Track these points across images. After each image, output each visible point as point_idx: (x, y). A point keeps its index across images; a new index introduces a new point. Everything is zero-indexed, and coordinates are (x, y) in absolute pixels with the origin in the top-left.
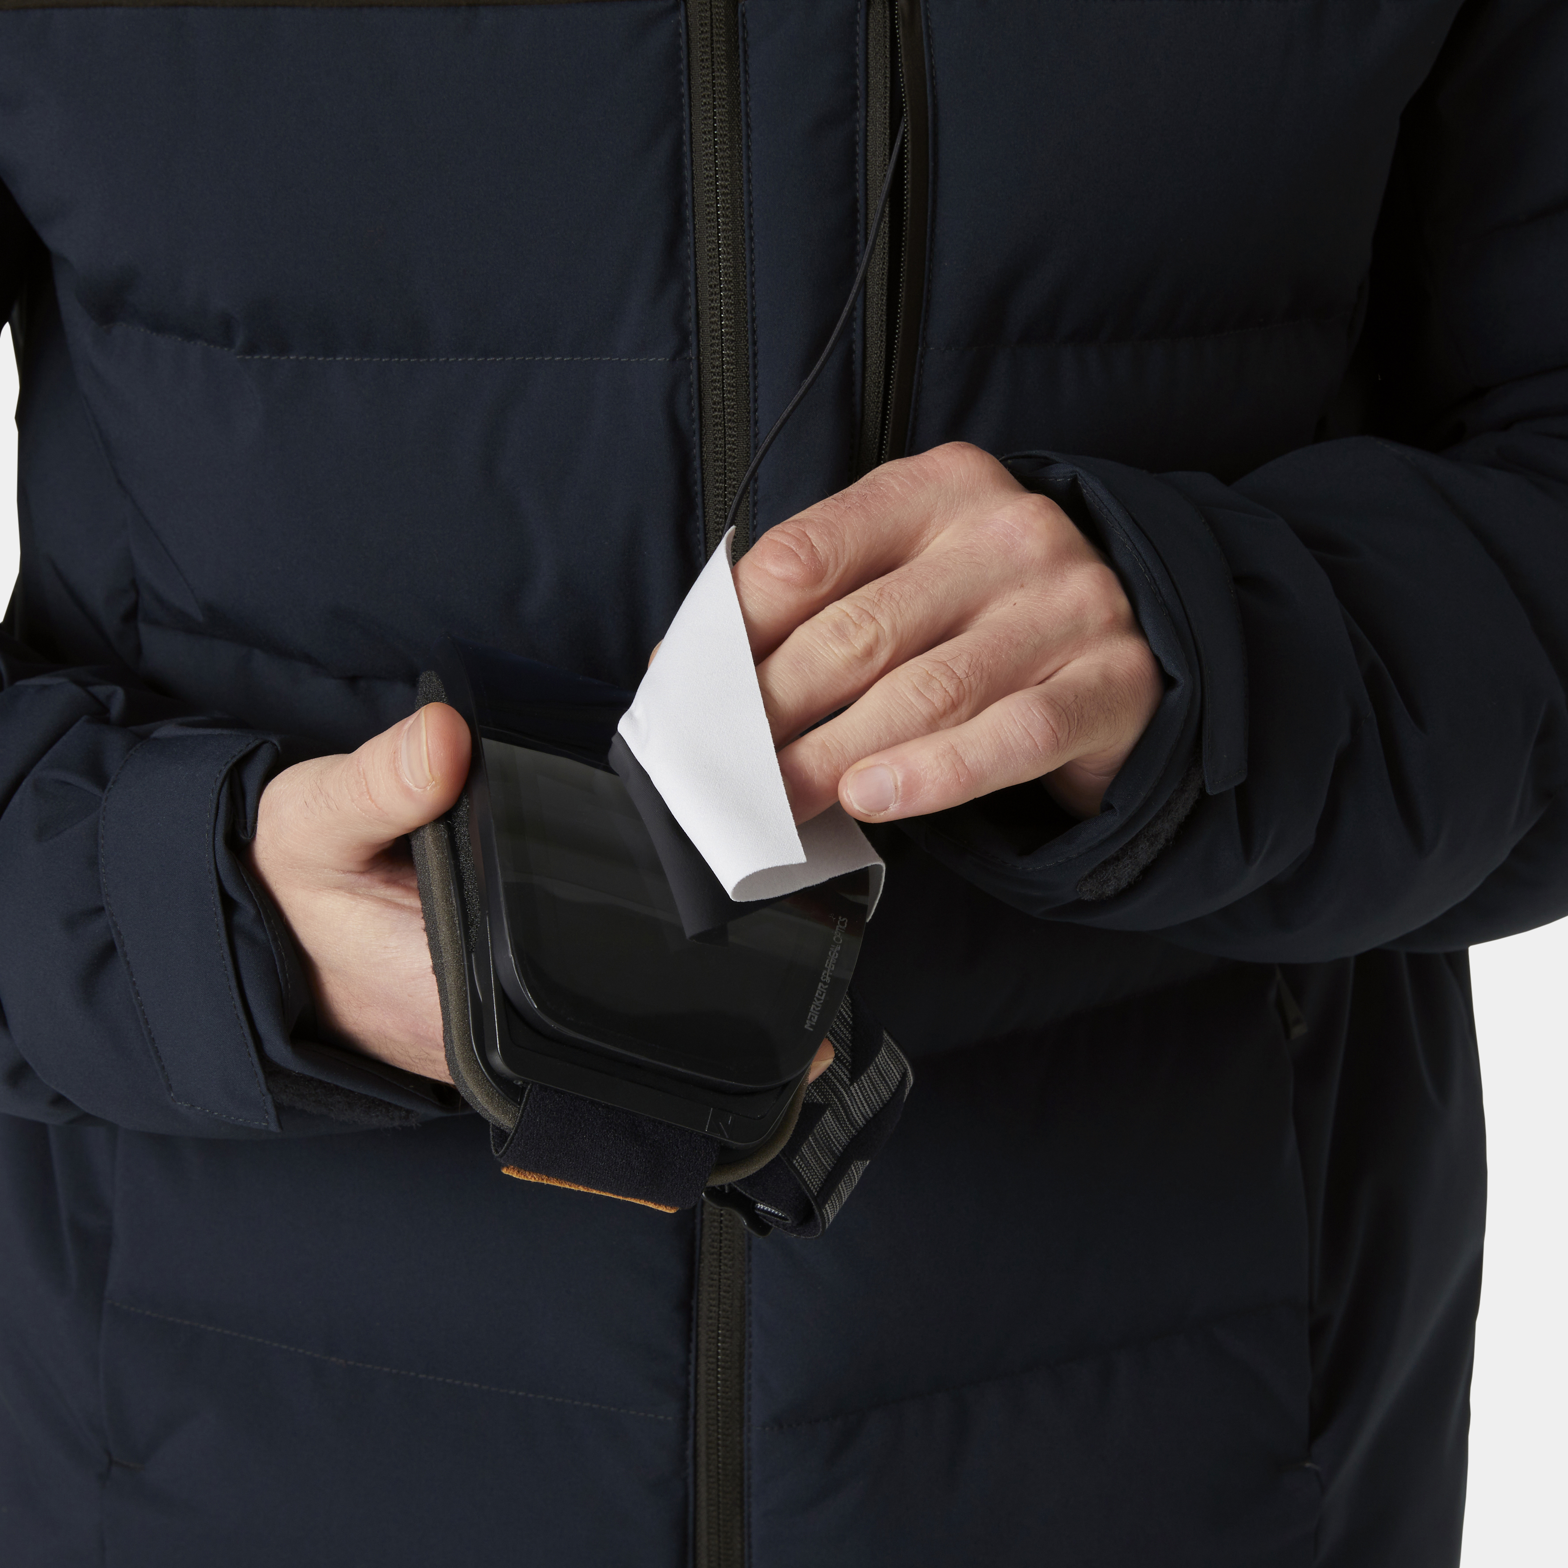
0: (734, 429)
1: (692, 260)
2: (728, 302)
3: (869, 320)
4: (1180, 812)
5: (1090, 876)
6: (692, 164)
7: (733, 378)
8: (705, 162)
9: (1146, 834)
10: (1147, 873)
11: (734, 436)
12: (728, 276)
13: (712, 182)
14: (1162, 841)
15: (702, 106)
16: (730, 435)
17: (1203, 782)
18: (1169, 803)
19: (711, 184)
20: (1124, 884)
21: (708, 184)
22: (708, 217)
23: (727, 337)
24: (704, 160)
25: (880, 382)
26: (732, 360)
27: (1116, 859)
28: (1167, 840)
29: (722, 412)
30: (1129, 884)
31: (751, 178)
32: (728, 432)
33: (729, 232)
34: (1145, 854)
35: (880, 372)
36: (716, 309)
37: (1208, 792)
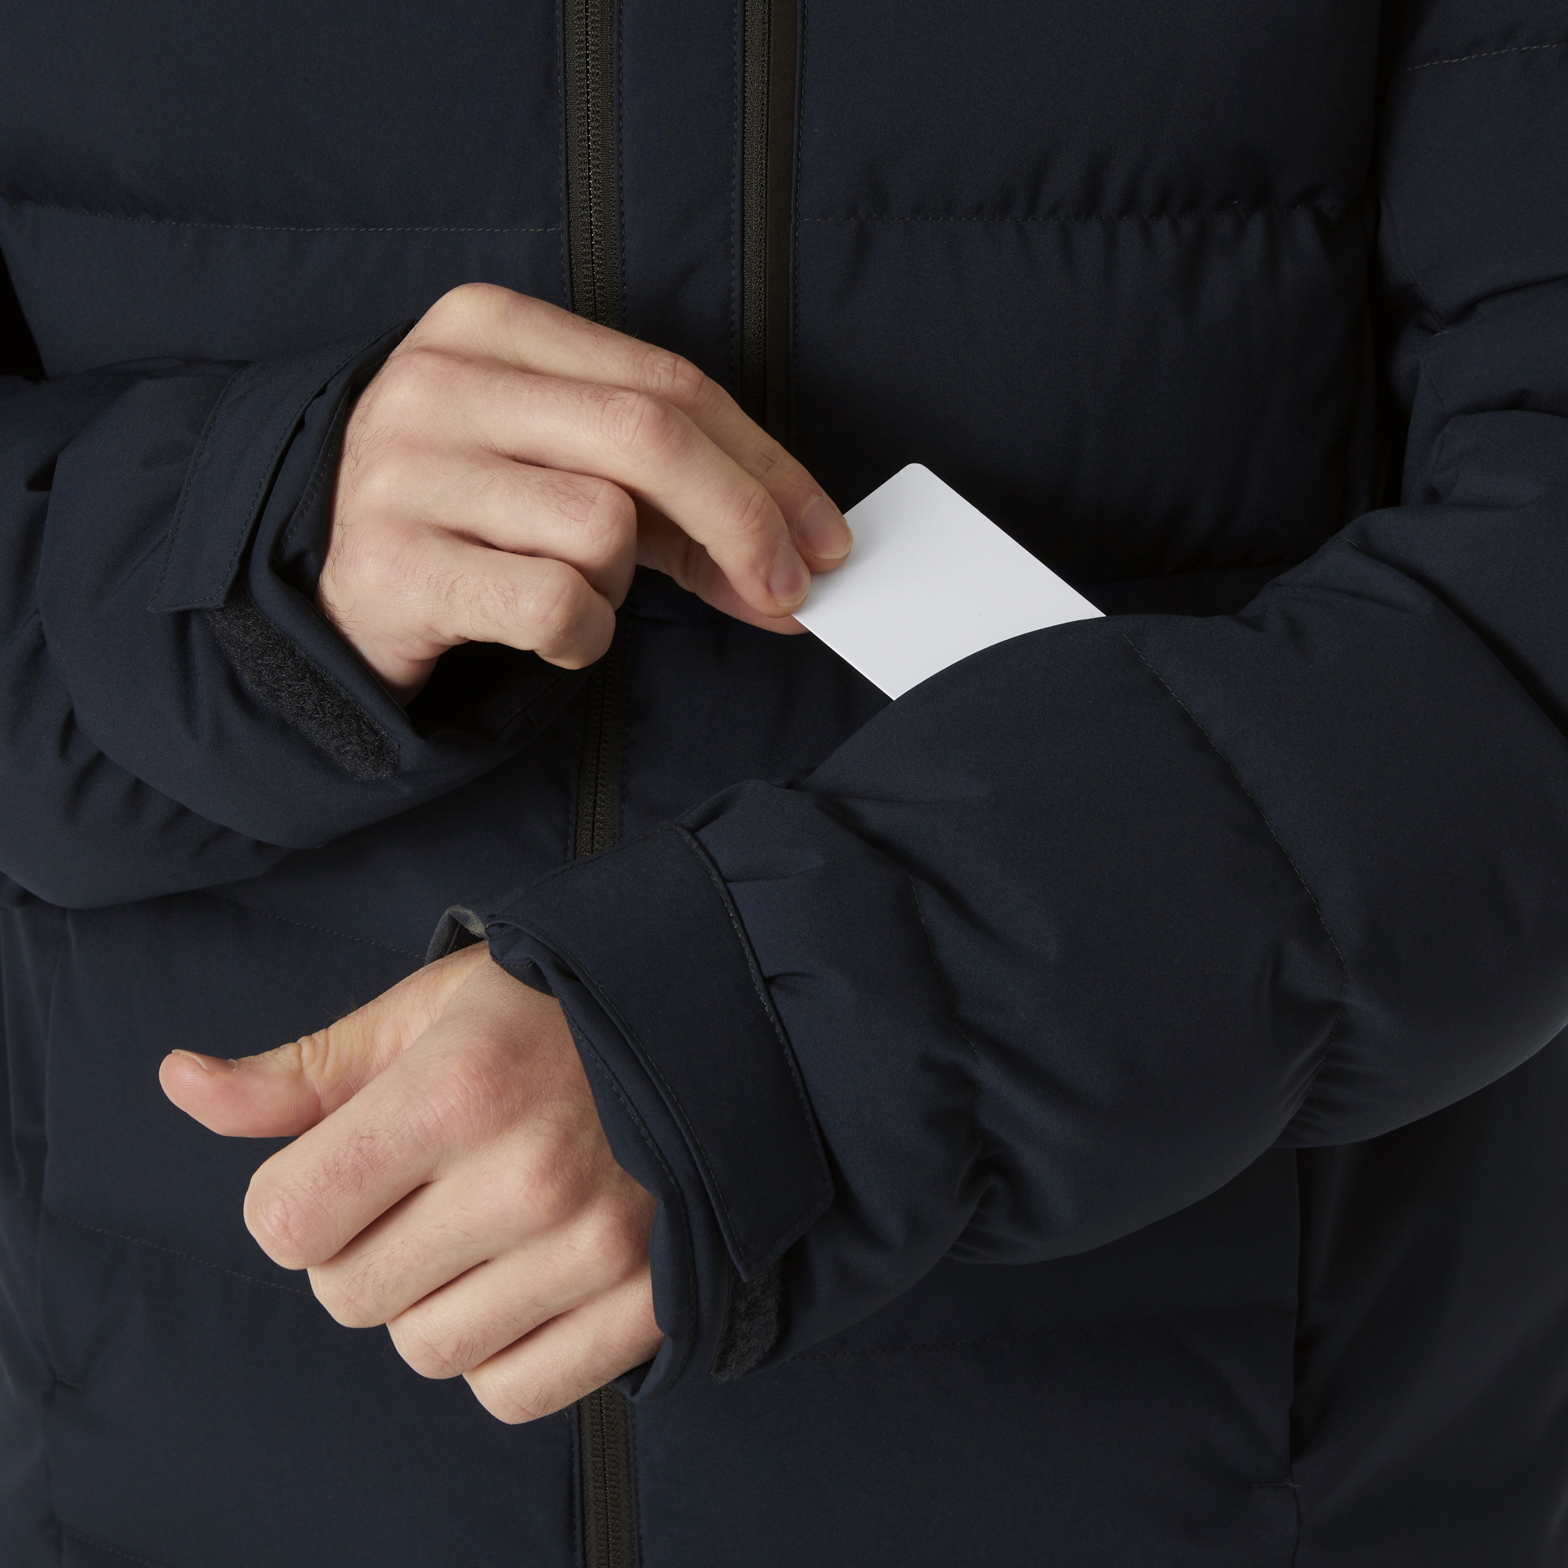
0: (604, 304)
1: (563, 128)
2: (596, 171)
3: (747, 188)
6: (564, 29)
7: (602, 250)
8: (577, 26)
11: (604, 311)
12: (596, 144)
13: (583, 47)
15: (576, 6)
16: (600, 310)
19: (582, 49)
21: (579, 49)
22: (579, 84)
23: (595, 207)
24: (576, 24)
25: (761, 250)
26: (600, 232)
29: (592, 286)
31: (621, 42)
32: (599, 307)
33: (598, 99)
35: (761, 239)
36: (585, 178)
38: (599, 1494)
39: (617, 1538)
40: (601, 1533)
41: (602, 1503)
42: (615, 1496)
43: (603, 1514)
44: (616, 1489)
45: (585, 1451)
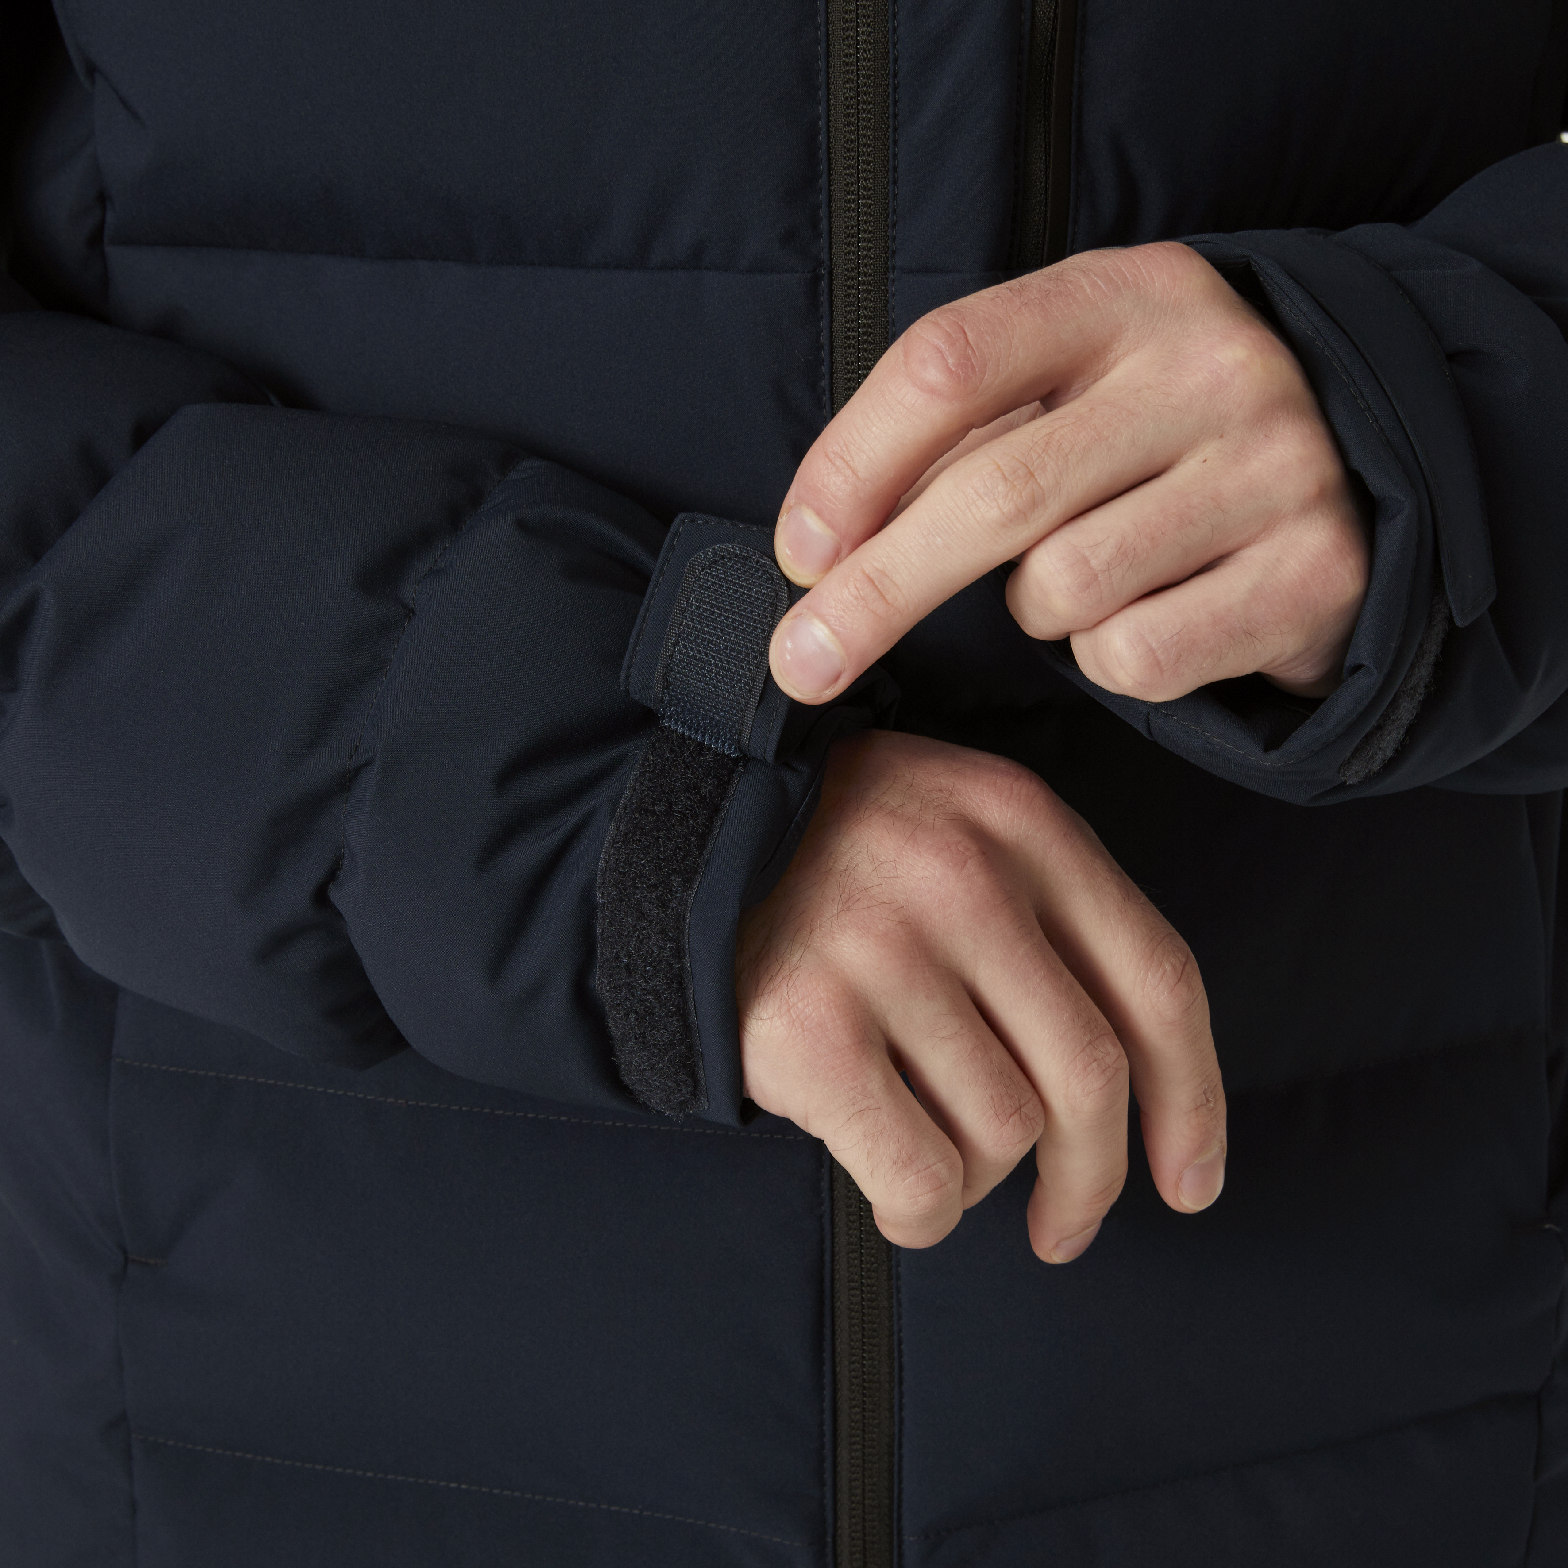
4: (1433, 649)
5: (1353, 756)
9: (1405, 689)
10: (1413, 732)
14: (1421, 690)
17: (1450, 609)
18: (1421, 646)
20: (1390, 753)
27: (1379, 728)
28: (1426, 687)
30: (1396, 751)
34: (1406, 712)
37: (1459, 623)
38: (853, 1296)
39: (874, 1345)
40: (855, 1340)
41: (857, 1307)
42: (873, 1296)
43: (857, 1319)
44: (875, 1288)
45: (838, 1275)
